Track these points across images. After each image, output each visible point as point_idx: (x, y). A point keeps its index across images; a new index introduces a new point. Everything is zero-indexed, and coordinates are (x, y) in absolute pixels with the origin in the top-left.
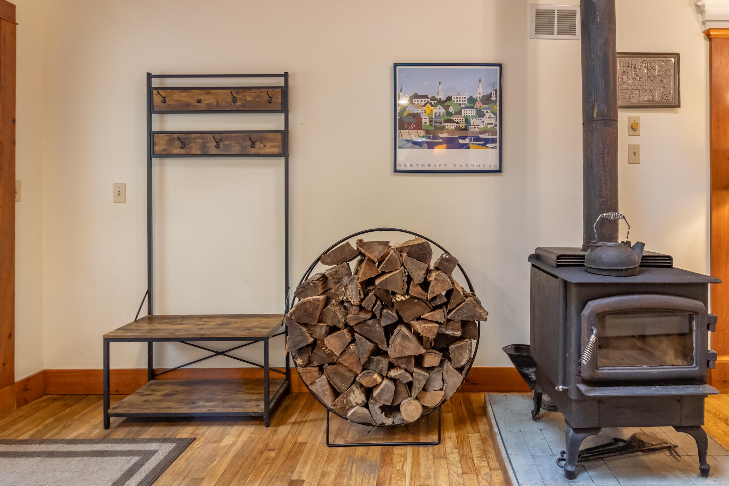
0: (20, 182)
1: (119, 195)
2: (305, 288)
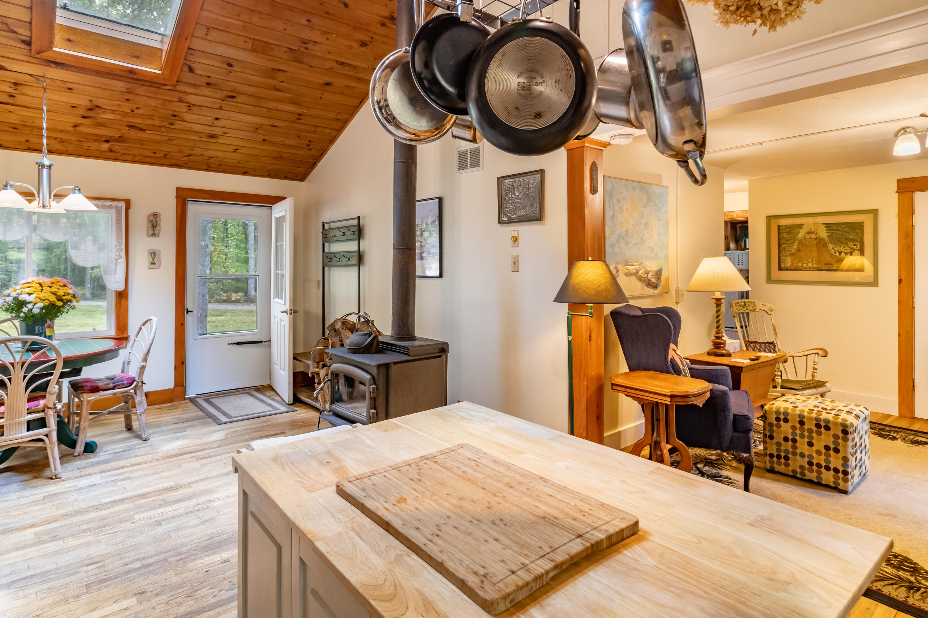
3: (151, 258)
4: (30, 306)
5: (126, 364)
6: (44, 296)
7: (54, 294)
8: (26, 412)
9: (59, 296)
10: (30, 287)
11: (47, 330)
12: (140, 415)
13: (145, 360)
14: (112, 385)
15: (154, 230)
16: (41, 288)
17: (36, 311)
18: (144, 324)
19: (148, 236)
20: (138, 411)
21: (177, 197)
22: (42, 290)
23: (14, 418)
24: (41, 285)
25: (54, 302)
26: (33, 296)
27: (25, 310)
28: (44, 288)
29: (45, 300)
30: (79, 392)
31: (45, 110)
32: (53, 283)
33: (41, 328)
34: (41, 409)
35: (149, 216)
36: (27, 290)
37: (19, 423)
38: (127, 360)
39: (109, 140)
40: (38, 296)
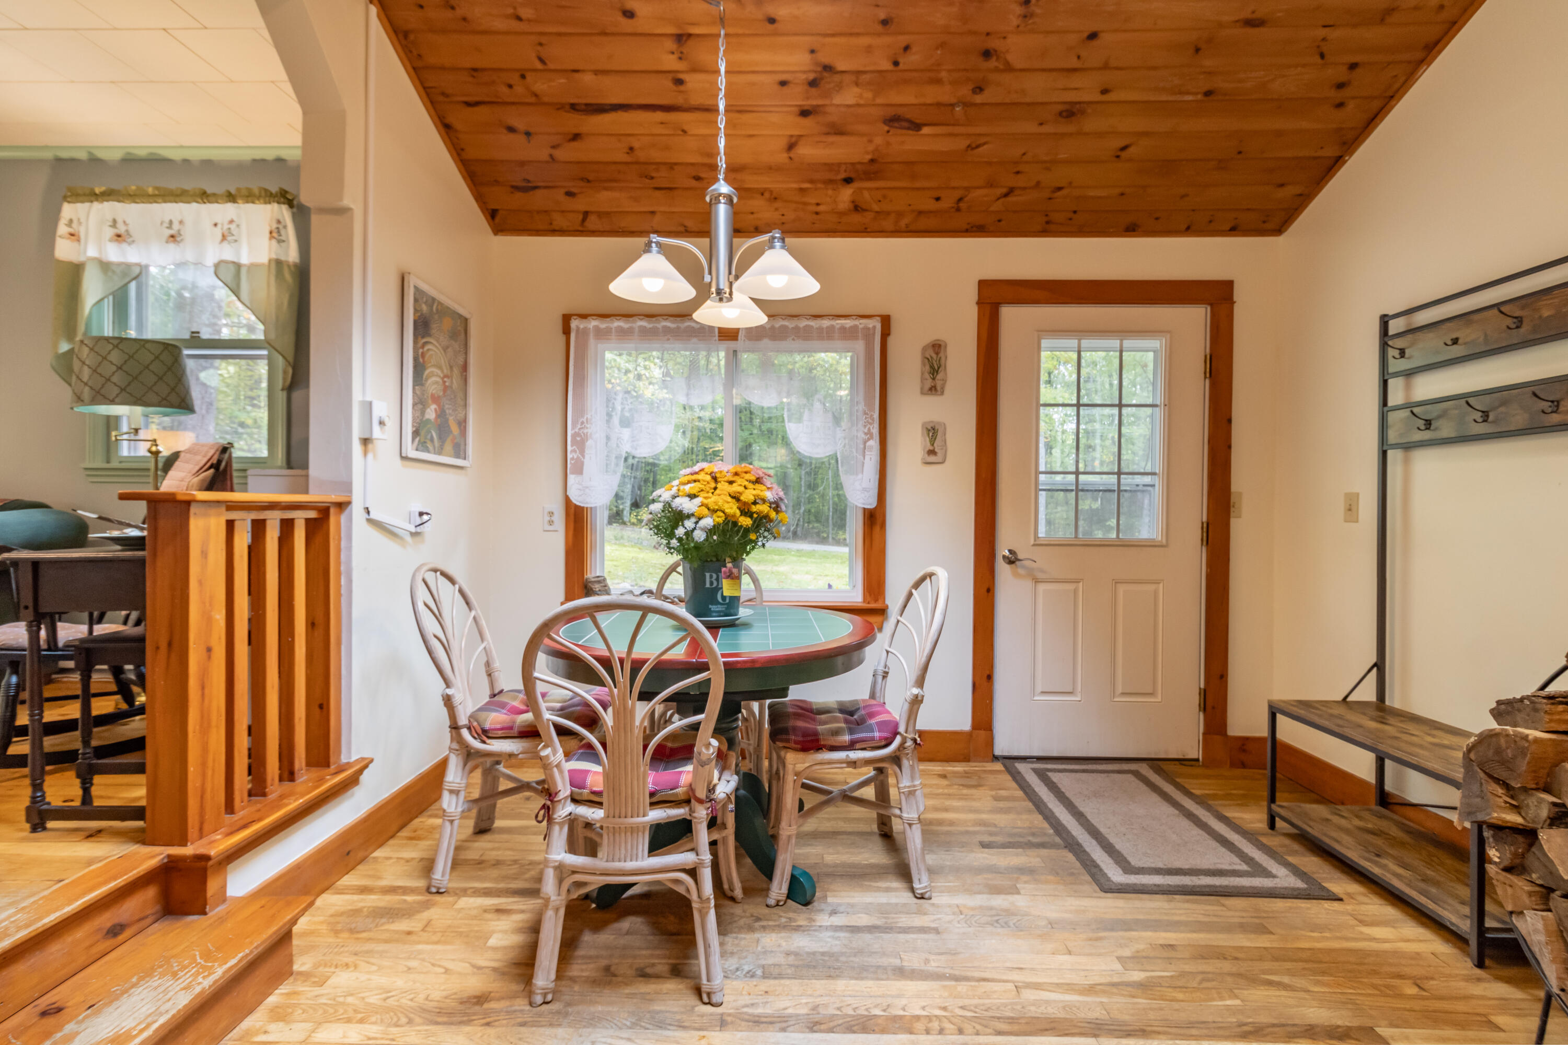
0: (1240, 494)
1: (1350, 510)
2: (1513, 707)
3: (928, 439)
4: (689, 524)
5: (880, 679)
6: (716, 503)
7: (736, 498)
8: (648, 801)
9: (745, 503)
10: (695, 481)
11: (724, 581)
12: (910, 825)
13: (920, 682)
14: (846, 738)
15: (934, 379)
16: (713, 485)
17: (699, 536)
18: (917, 585)
19: (922, 393)
20: (905, 815)
21: (979, 303)
22: (715, 489)
23: (623, 814)
24: (715, 479)
25: (734, 516)
26: (697, 501)
27: (680, 532)
28: (719, 485)
29: (715, 511)
30: (780, 744)
31: (723, 69)
32: (736, 474)
33: (715, 576)
34: (683, 797)
35: (924, 349)
36: (688, 488)
37: (634, 830)
38: (881, 668)
39: (853, 175)
40: (706, 501)
